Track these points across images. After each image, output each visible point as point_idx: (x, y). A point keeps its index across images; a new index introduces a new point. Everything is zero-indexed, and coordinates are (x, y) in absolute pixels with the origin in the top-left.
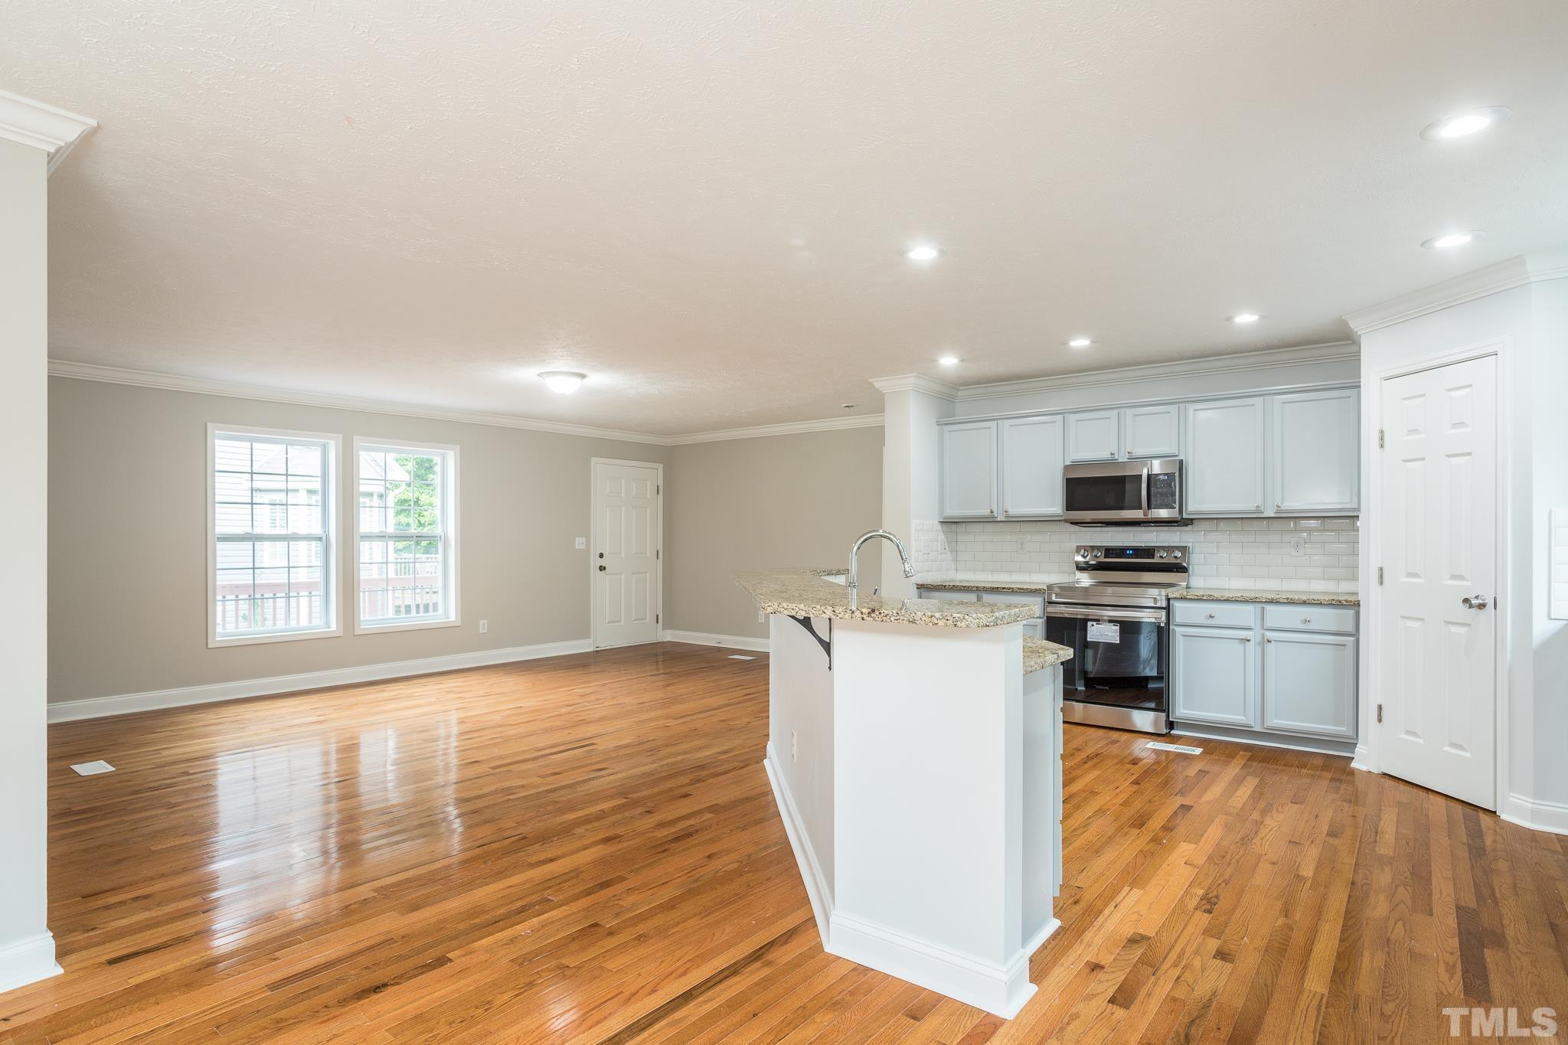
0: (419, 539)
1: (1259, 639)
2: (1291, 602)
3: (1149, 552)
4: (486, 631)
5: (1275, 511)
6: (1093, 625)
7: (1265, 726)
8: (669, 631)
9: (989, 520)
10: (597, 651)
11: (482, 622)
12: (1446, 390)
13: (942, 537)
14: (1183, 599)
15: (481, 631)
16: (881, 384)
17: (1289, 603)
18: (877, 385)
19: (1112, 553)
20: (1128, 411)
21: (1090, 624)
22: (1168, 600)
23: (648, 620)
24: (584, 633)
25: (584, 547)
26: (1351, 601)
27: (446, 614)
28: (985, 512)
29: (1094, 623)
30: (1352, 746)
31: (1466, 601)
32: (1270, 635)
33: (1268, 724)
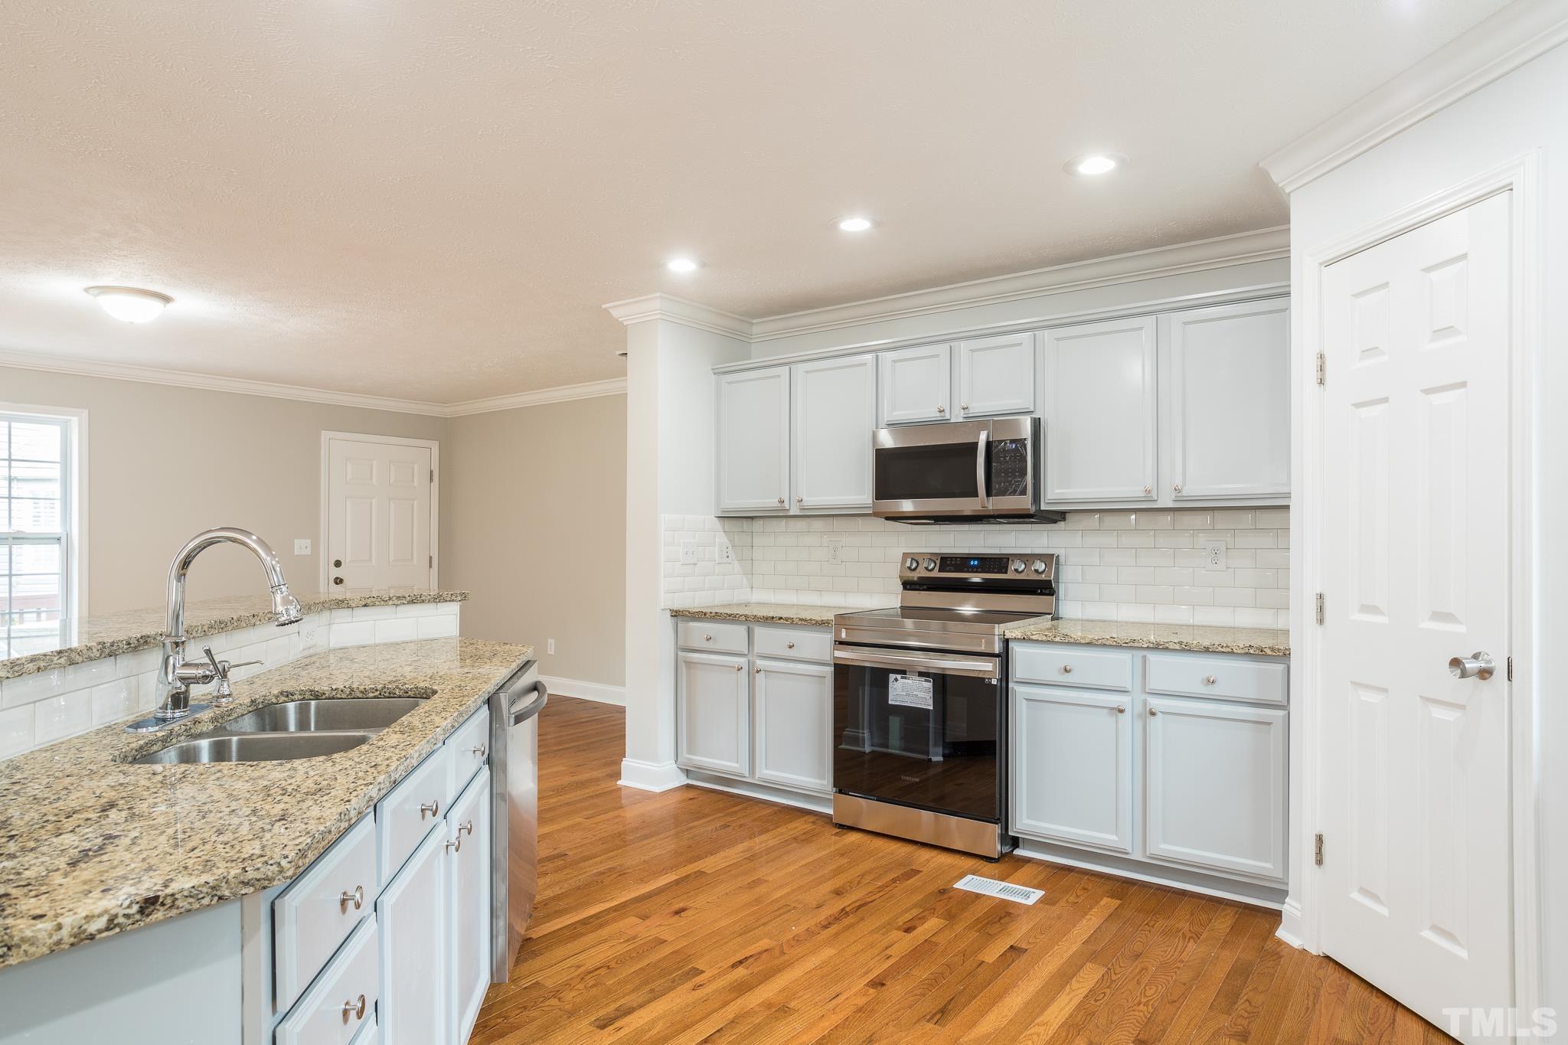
1: (1139, 708)
2: (1186, 649)
3: (998, 562)
5: (1173, 497)
6: (896, 680)
7: (1148, 854)
9: (778, 515)
12: (1424, 270)
13: (722, 539)
14: (1024, 640)
16: (621, 311)
17: (1183, 650)
18: (615, 313)
19: (951, 565)
20: (963, 344)
21: (892, 677)
22: (1006, 642)
26: (1279, 650)
28: (772, 502)
29: (899, 677)
30: (1282, 894)
31: (1456, 663)
32: (1155, 703)
33: (1152, 850)
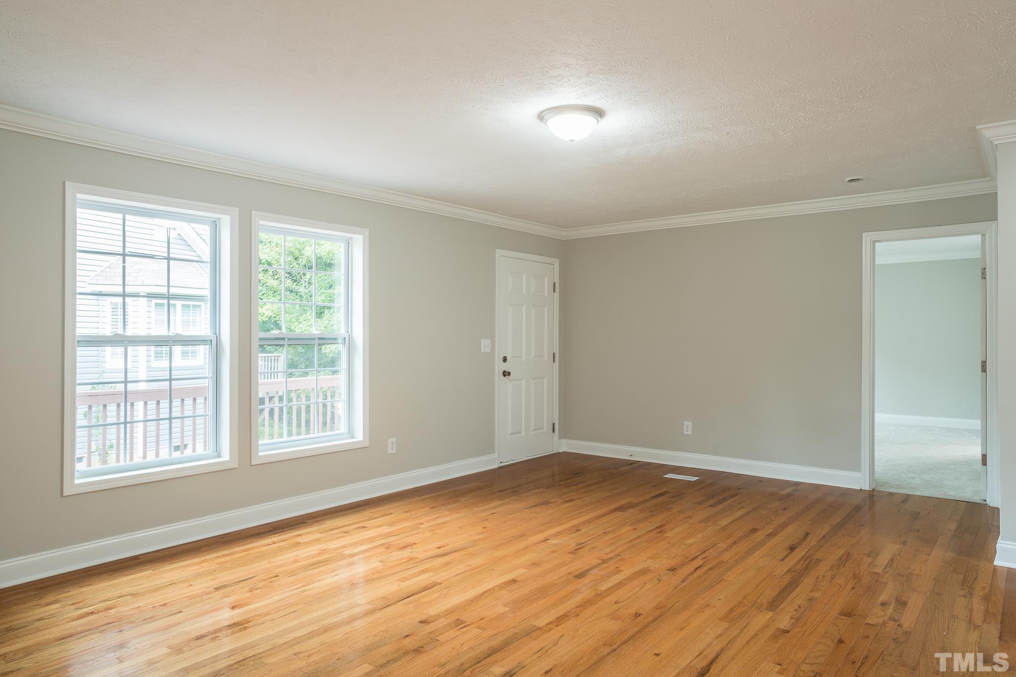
0: (321, 342)
4: (394, 451)
8: (564, 441)
10: (501, 468)
11: (390, 440)
15: (390, 451)
18: (988, 133)
23: (545, 430)
24: (488, 448)
25: (489, 350)
27: (351, 433)
